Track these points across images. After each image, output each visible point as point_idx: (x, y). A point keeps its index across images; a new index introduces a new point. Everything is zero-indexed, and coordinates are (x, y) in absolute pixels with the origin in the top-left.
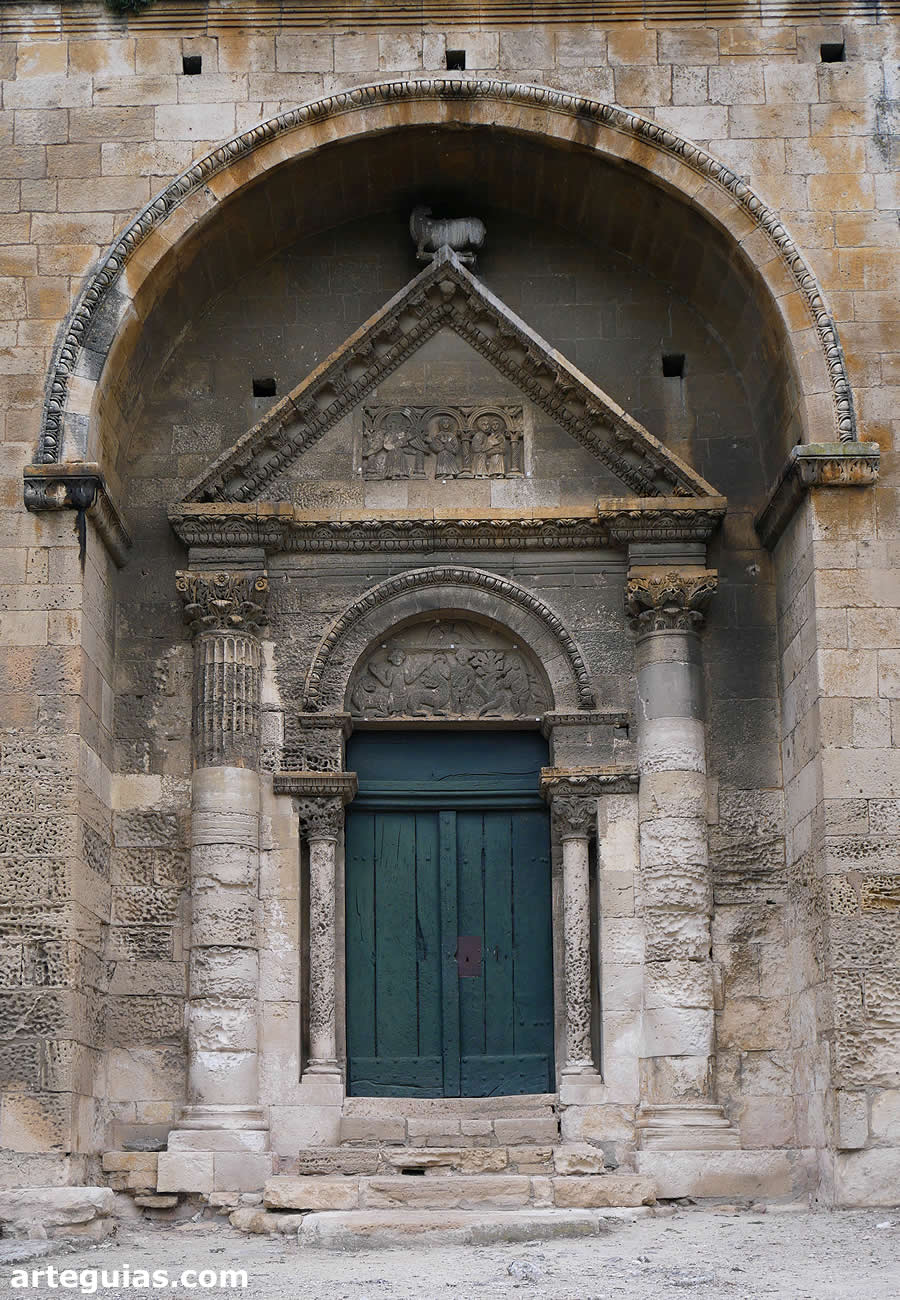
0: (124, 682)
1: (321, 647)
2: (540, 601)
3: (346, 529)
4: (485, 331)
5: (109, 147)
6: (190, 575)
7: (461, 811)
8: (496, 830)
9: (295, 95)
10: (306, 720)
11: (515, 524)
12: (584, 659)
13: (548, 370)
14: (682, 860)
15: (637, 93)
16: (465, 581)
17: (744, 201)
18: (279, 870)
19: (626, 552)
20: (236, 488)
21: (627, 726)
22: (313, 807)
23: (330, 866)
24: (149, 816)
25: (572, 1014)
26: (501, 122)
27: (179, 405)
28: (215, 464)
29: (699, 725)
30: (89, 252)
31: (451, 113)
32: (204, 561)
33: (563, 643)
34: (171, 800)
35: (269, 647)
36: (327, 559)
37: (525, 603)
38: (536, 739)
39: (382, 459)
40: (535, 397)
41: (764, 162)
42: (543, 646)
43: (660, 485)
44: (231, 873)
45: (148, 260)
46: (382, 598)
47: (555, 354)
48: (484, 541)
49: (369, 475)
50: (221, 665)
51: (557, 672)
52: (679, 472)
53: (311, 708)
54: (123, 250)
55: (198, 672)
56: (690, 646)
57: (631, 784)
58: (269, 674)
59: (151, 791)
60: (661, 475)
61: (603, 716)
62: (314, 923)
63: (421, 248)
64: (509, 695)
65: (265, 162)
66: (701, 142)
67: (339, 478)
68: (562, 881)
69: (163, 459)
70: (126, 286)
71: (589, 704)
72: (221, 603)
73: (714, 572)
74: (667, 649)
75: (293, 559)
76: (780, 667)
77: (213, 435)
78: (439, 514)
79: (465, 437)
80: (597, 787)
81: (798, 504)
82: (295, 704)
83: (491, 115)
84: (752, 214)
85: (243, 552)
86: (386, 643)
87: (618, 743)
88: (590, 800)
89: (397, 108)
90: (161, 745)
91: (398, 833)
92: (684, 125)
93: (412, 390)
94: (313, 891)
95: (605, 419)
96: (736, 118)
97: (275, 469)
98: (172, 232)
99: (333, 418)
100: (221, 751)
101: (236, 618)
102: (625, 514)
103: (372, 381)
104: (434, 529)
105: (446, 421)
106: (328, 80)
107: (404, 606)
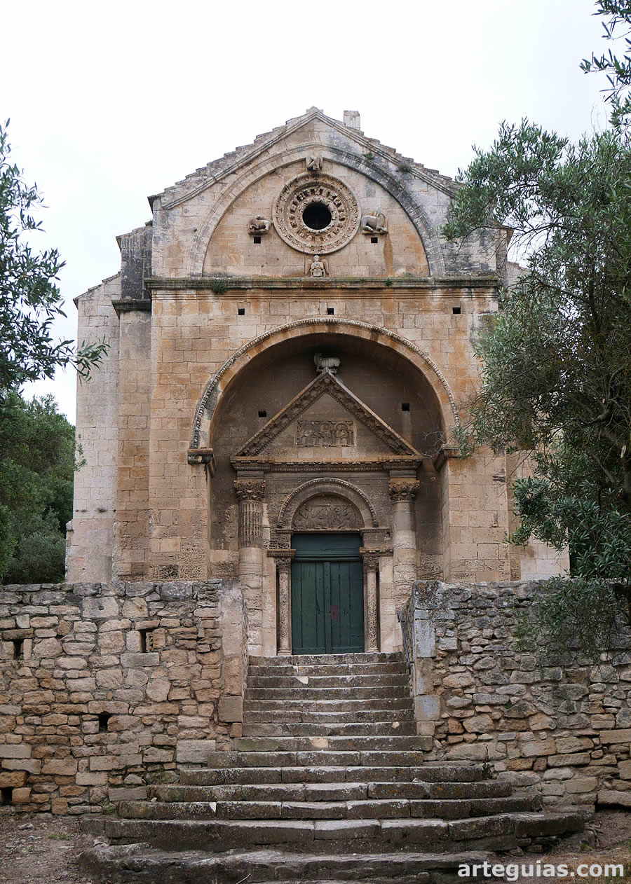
0: (215, 518)
1: (283, 505)
2: (359, 490)
3: (292, 465)
4: (340, 396)
5: (214, 340)
6: (239, 482)
7: (331, 562)
8: (344, 568)
9: (276, 323)
10: (278, 531)
11: (351, 463)
12: (374, 510)
13: (362, 410)
14: (407, 579)
15: (392, 324)
16: (333, 483)
17: (427, 362)
18: (269, 583)
19: (389, 473)
20: (253, 450)
21: (389, 533)
22: (281, 561)
23: (286, 581)
24: (224, 564)
25: (370, 632)
26: (346, 333)
27: (233, 420)
28: (247, 443)
29: (414, 533)
30: (207, 376)
31: (329, 329)
32: (242, 476)
33: (367, 505)
34: (231, 559)
35: (265, 505)
36: (285, 474)
37: (354, 490)
38: (358, 537)
39: (304, 439)
40: (358, 419)
41: (433, 347)
42: (360, 505)
43: (401, 450)
44: (253, 584)
45: (228, 379)
46: (304, 488)
47: (364, 405)
48: (340, 469)
49: (300, 445)
50: (250, 513)
51: (365, 514)
52: (407, 447)
53: (281, 527)
54: (219, 376)
55: (241, 515)
56: (410, 506)
57: (390, 553)
58: (265, 514)
59: (224, 556)
60: (400, 447)
61: (381, 530)
62: (281, 601)
63: (318, 368)
64: (348, 521)
65: (266, 346)
66: (412, 341)
67: (289, 446)
68: (367, 586)
69: (227, 439)
70: (220, 388)
71: (376, 526)
72: (249, 491)
73: (418, 481)
74: (402, 507)
75: (273, 474)
76: (442, 514)
77: (244, 431)
78: (324, 460)
79: (333, 432)
80: (379, 554)
81: (444, 462)
82: (274, 525)
83: (342, 330)
84: (430, 366)
85: (257, 473)
86: (306, 504)
87: (386, 539)
88: (376, 558)
89: (311, 327)
90: (228, 540)
91: (309, 569)
92: (407, 335)
93: (314, 415)
94: (280, 590)
95: (381, 428)
96: (424, 332)
97: (266, 444)
98: (235, 370)
99: (287, 425)
100: (250, 542)
101: (254, 496)
102: (388, 461)
103: (300, 413)
104: (322, 465)
105: (326, 426)
106: (288, 317)
107: (311, 492)
